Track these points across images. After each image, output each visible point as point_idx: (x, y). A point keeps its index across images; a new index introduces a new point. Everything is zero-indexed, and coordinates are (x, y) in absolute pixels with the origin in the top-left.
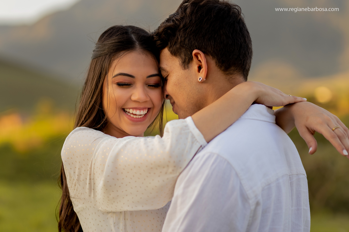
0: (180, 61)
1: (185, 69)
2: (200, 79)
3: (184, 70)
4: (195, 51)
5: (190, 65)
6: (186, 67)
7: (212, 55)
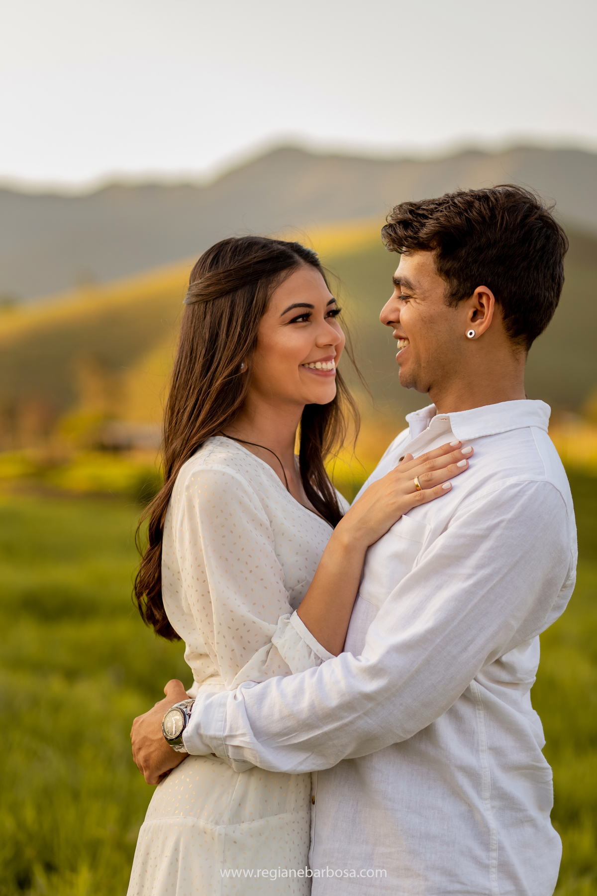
0: (447, 290)
1: (450, 305)
2: (471, 334)
3: (448, 307)
4: (480, 289)
5: (461, 304)
6: (454, 303)
7: (503, 306)
